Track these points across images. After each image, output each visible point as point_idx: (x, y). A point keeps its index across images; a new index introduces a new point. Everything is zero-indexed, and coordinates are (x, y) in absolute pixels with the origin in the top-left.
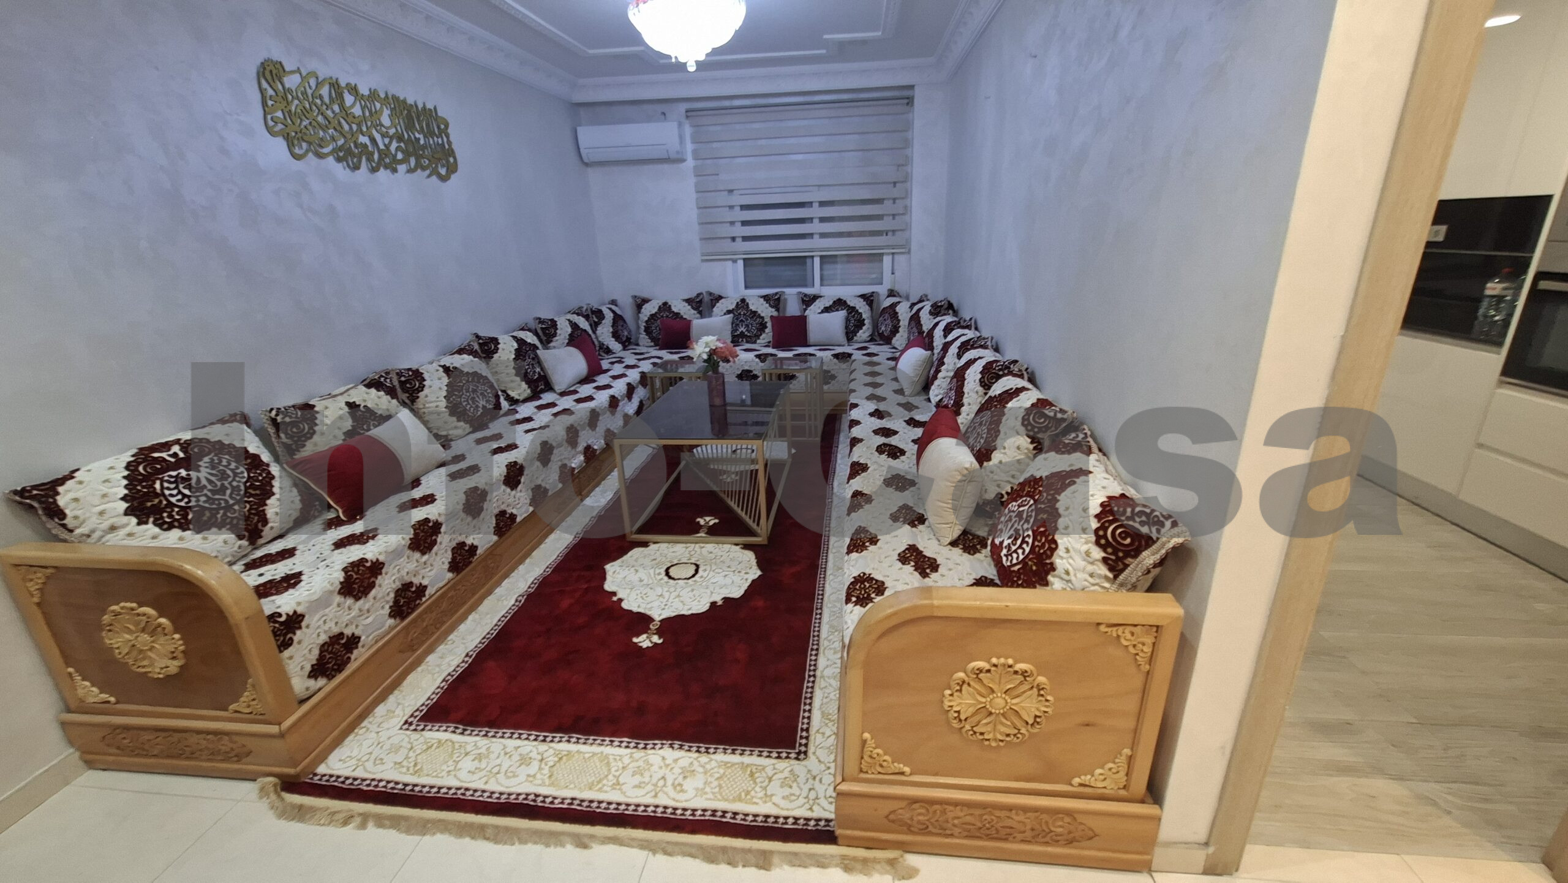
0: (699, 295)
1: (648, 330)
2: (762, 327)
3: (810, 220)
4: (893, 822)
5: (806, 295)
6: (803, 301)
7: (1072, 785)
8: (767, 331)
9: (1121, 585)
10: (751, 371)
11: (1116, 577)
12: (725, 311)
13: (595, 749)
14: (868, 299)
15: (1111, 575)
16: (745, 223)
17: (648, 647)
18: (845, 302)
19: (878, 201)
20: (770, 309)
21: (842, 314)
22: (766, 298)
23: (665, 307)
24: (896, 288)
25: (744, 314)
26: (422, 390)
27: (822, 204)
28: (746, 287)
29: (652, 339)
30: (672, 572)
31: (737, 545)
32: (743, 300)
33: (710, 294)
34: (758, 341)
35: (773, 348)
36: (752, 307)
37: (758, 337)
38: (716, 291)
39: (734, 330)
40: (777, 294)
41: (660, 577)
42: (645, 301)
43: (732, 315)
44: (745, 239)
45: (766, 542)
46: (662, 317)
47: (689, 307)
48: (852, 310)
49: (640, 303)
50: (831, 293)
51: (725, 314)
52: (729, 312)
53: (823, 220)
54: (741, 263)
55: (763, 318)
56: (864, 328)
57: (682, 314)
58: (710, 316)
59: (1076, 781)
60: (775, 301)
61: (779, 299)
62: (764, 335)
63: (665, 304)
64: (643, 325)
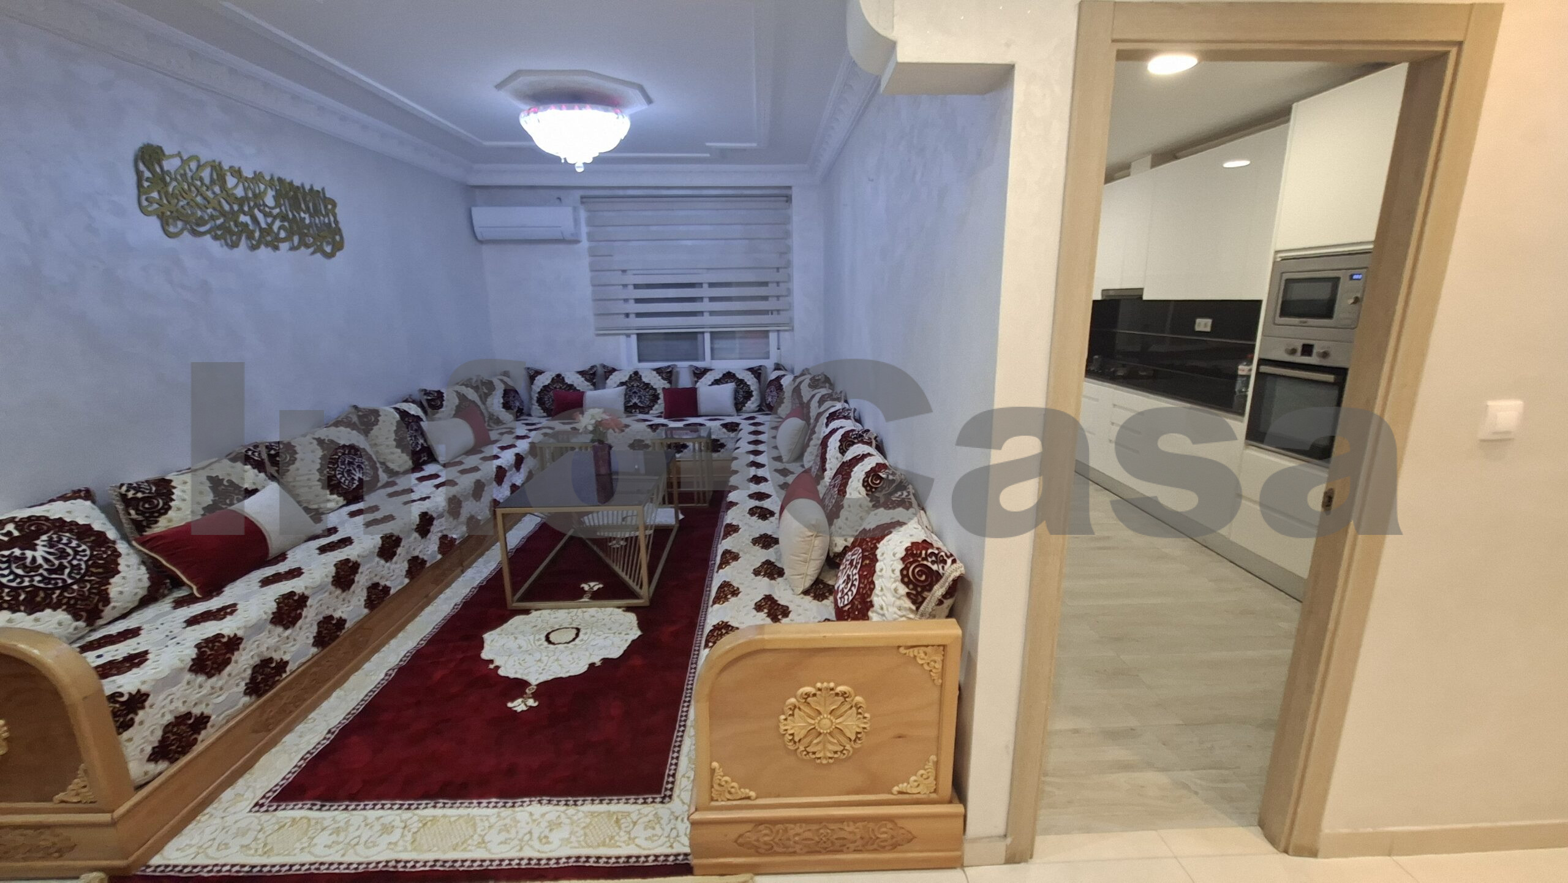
0: (593, 367)
1: (540, 401)
2: (655, 398)
3: (701, 299)
4: (743, 846)
5: (697, 368)
6: (695, 374)
7: (892, 794)
8: (659, 401)
9: (922, 615)
10: (643, 441)
11: (918, 609)
12: (618, 383)
13: (462, 811)
14: (757, 372)
15: (914, 608)
16: (638, 301)
17: (522, 711)
18: (734, 375)
19: (765, 284)
20: (663, 381)
21: (729, 388)
22: (659, 371)
23: (559, 378)
24: (783, 362)
25: (638, 386)
26: (293, 463)
27: (712, 285)
28: (640, 360)
29: (545, 410)
30: (552, 638)
31: (619, 607)
32: (636, 373)
33: (604, 366)
34: (651, 412)
35: (665, 418)
36: (645, 380)
37: (651, 407)
38: (610, 363)
39: (627, 401)
40: (669, 366)
41: (540, 642)
42: (539, 373)
43: (624, 387)
44: (639, 315)
45: (648, 604)
46: (555, 388)
47: (583, 379)
48: (741, 383)
49: (533, 375)
50: (721, 366)
51: (618, 386)
52: (622, 384)
53: (712, 299)
54: (634, 338)
55: (655, 390)
56: (752, 399)
57: (575, 385)
58: (604, 388)
59: (896, 789)
60: (667, 374)
61: (671, 372)
62: (656, 406)
63: (558, 376)
64: (535, 396)
